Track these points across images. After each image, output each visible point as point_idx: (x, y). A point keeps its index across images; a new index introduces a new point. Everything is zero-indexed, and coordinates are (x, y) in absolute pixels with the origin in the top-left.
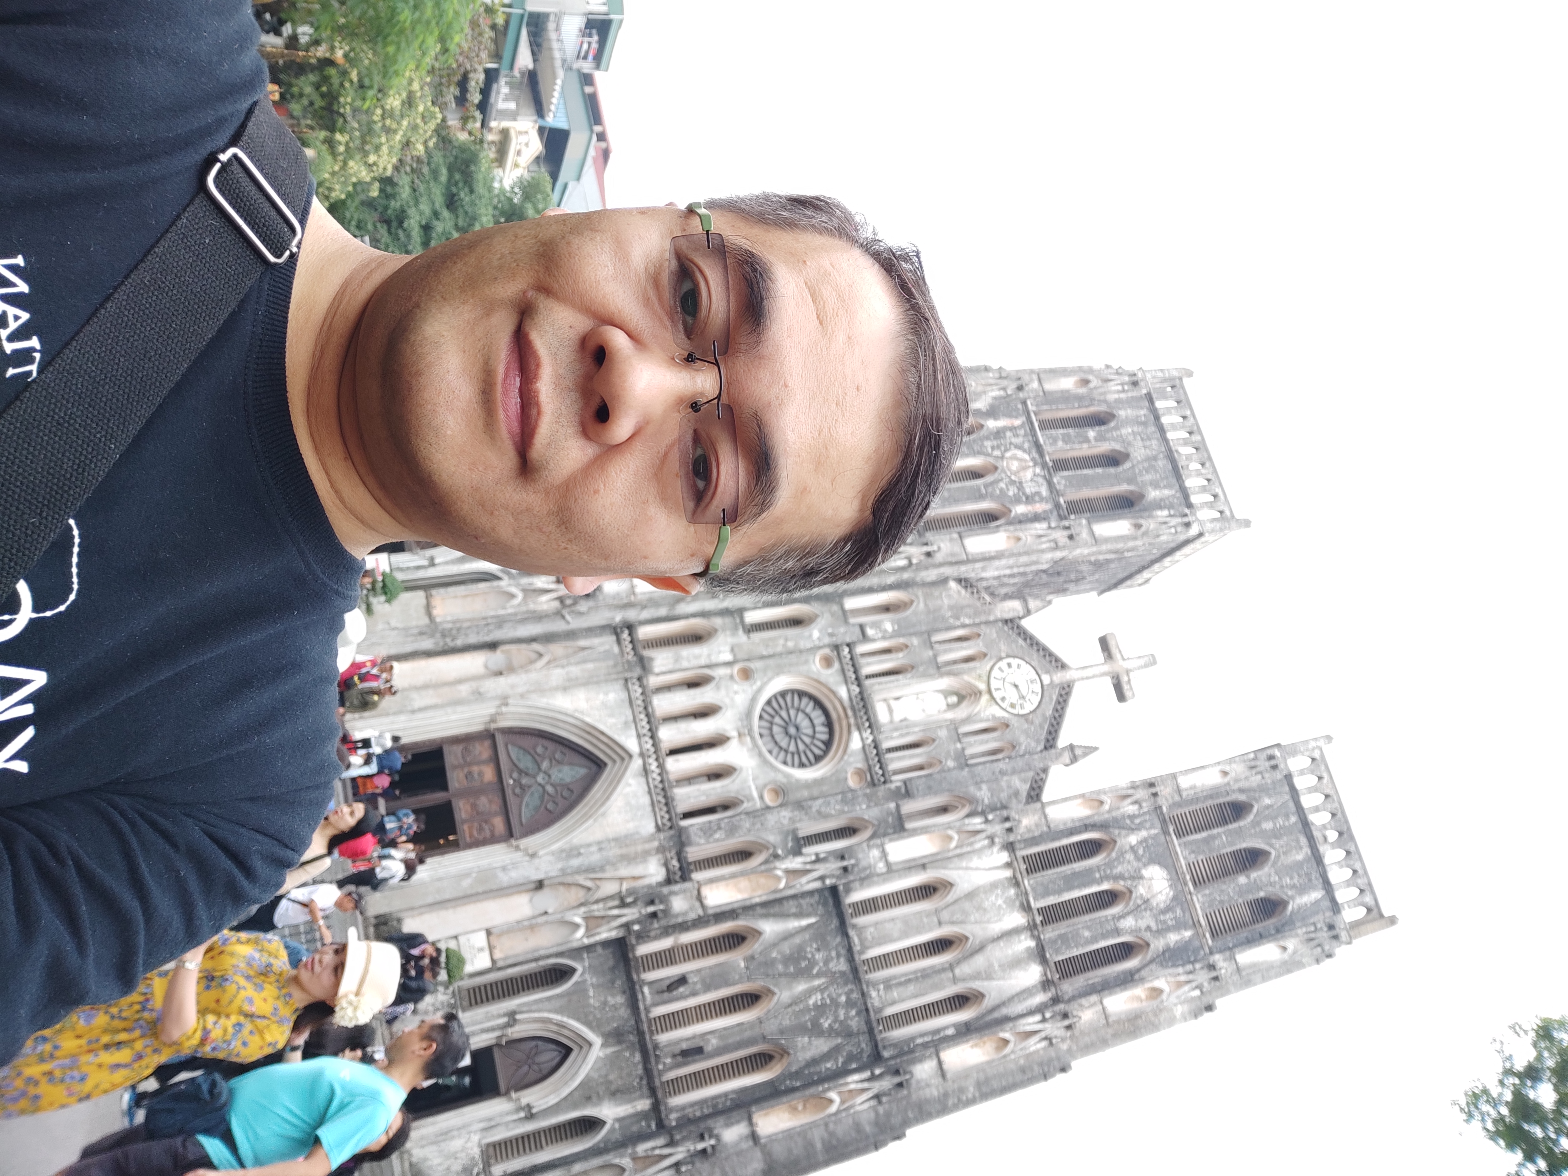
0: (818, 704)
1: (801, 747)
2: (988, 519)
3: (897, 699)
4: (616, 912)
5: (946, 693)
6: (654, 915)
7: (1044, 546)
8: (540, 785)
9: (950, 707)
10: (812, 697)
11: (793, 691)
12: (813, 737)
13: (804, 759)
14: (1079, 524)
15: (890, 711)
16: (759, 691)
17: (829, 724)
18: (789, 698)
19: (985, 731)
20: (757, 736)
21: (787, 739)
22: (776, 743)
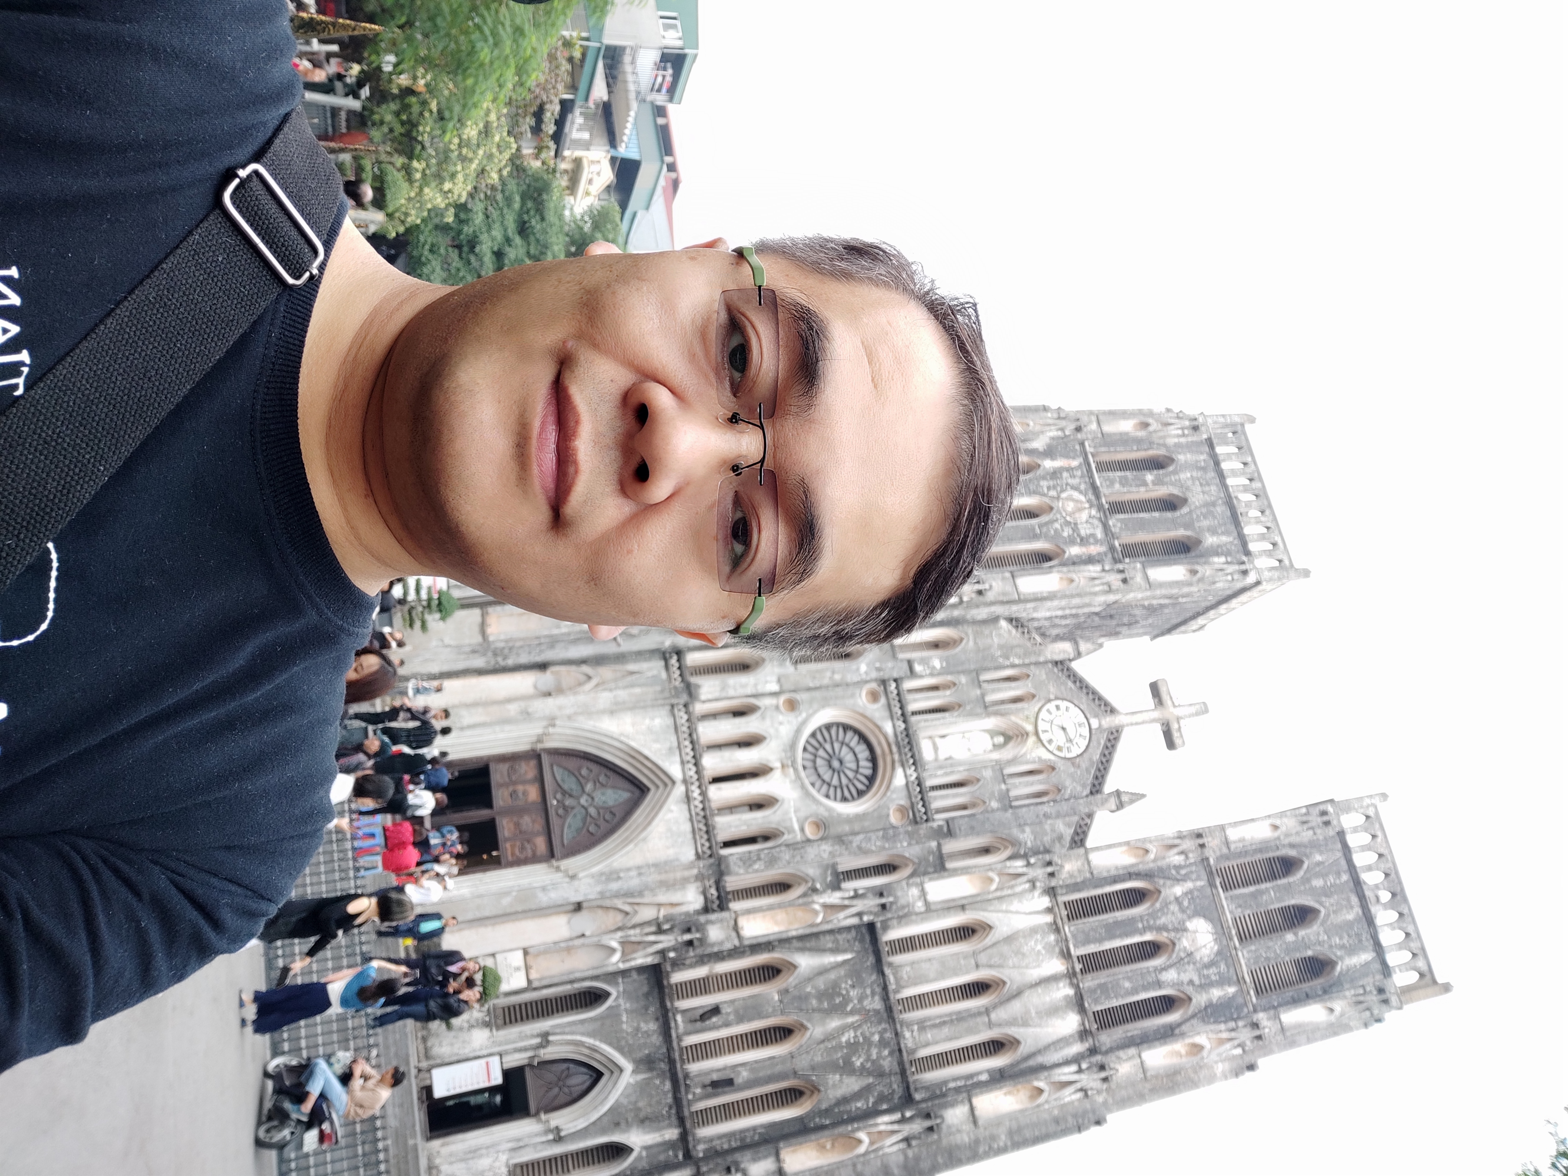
0: (863, 738)
1: (844, 781)
2: (1042, 559)
3: (943, 736)
4: (652, 938)
5: (993, 733)
6: (690, 943)
7: (1097, 589)
8: (583, 807)
9: (996, 747)
10: (856, 731)
11: (838, 725)
12: (857, 772)
13: (847, 793)
14: (1134, 567)
15: (936, 748)
16: (804, 723)
17: (873, 760)
18: (833, 731)
19: (1031, 773)
20: (800, 768)
21: (830, 772)
22: (819, 775)
